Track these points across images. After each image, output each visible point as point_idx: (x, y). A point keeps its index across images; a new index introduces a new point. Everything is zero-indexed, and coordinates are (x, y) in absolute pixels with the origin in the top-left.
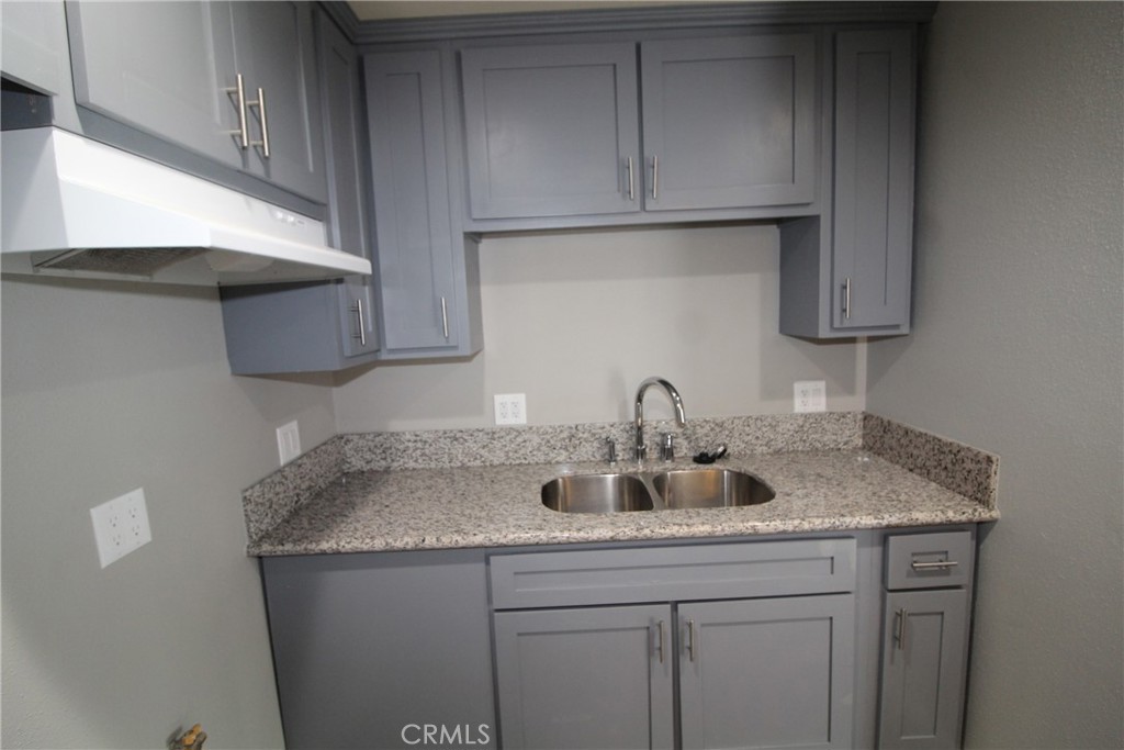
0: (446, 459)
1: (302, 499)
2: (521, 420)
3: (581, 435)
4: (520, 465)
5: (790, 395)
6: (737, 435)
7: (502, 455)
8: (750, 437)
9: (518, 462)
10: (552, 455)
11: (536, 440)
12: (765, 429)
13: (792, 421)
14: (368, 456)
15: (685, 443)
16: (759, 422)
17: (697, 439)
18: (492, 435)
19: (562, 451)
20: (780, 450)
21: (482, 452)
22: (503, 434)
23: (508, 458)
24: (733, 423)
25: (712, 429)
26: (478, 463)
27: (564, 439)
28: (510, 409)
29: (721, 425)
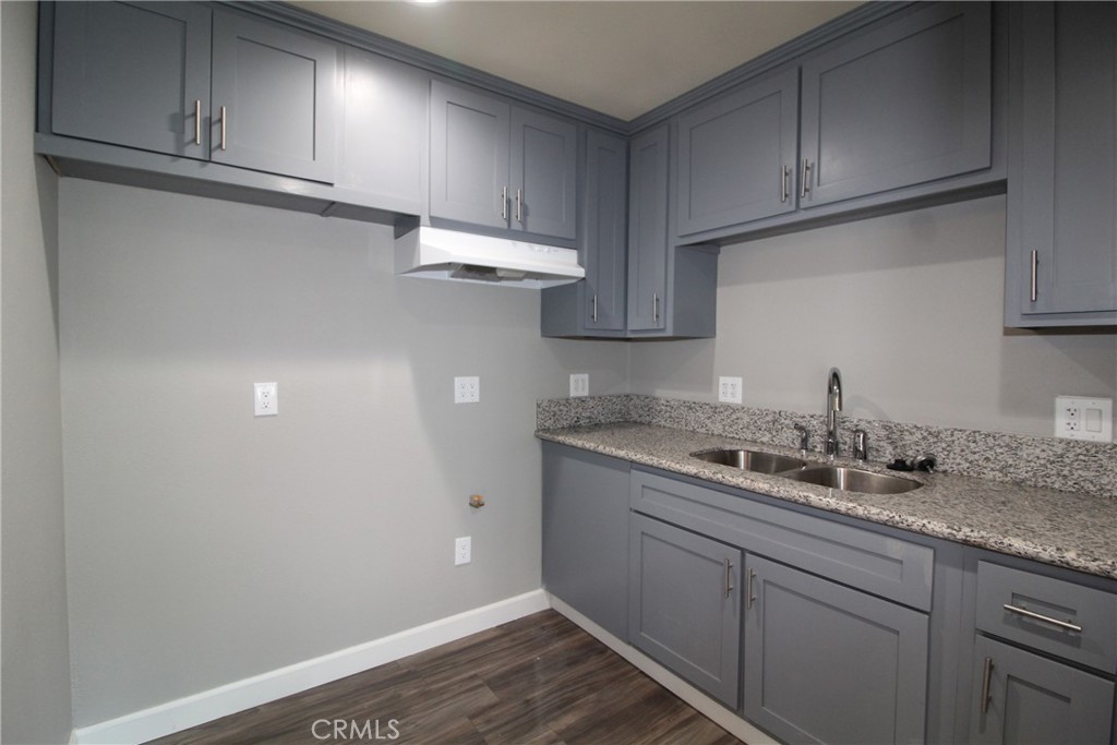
0: (683, 423)
1: (581, 422)
2: (738, 400)
3: (783, 421)
4: (733, 438)
5: (1050, 413)
6: (958, 450)
7: (720, 427)
8: (976, 456)
9: (731, 435)
10: (758, 435)
11: (746, 419)
12: (999, 450)
13: (1045, 447)
14: (640, 412)
15: (890, 449)
16: (990, 441)
17: (904, 445)
18: (715, 409)
19: (766, 433)
20: (1023, 481)
21: (707, 422)
22: (722, 409)
23: (724, 431)
24: (952, 435)
25: (924, 438)
26: (703, 430)
27: (768, 422)
28: (730, 390)
29: (937, 435)
